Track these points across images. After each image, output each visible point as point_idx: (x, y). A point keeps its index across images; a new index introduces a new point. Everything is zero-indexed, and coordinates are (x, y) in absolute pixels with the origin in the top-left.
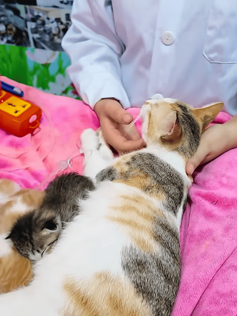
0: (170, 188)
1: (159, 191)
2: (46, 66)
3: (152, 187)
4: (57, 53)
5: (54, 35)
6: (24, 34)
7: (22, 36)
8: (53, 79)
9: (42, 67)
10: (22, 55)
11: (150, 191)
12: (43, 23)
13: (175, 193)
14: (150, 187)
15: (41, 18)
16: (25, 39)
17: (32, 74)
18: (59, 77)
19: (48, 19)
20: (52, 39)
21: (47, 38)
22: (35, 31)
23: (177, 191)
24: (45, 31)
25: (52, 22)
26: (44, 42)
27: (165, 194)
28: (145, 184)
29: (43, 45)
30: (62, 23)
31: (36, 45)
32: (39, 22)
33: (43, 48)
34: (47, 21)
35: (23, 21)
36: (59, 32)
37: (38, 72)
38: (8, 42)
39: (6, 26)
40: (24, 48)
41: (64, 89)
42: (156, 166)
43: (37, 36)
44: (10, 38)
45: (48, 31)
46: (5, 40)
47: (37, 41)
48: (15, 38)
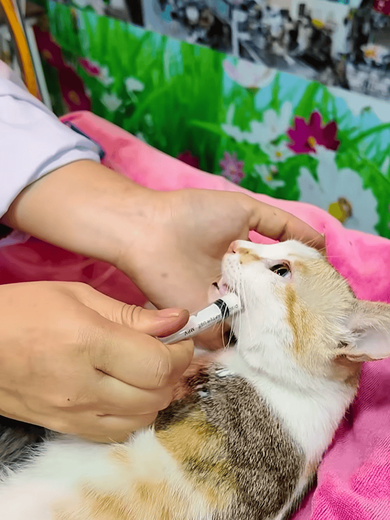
0: (255, 478)
1: (223, 481)
2: (252, 91)
3: (210, 466)
4: (274, 72)
5: (274, 39)
6: (225, 30)
7: (221, 33)
8: (259, 117)
9: (245, 93)
10: (217, 67)
11: (202, 475)
12: (259, 16)
13: (265, 493)
14: (206, 465)
15: (256, 7)
16: (225, 40)
17: (228, 102)
18: (270, 115)
19: (268, 8)
20: (269, 47)
21: (261, 42)
22: (244, 27)
23: (273, 487)
24: (260, 30)
25: (274, 16)
26: (256, 49)
27: (235, 492)
28: (197, 453)
29: (253, 54)
30: (290, 20)
31: (242, 53)
32: (253, 12)
33: (251, 60)
34: (265, 12)
35: (226, 7)
36: (283, 35)
37: (238, 100)
38: (200, 40)
39: (200, 11)
40: (221, 55)
41: (274, 136)
42: (245, 414)
43: (245, 36)
44: (203, 34)
45: (264, 31)
46: (195, 36)
47: (245, 46)
48: (210, 34)
